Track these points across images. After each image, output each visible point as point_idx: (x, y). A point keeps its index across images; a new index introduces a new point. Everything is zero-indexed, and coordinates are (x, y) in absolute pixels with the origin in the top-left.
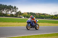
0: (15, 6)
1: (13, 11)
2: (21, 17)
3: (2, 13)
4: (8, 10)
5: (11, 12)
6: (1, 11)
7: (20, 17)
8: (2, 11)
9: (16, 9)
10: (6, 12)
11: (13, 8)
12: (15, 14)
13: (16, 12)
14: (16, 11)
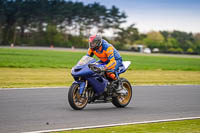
0: (114, 7)
1: (107, 27)
2: (138, 50)
3: (64, 35)
4: (89, 23)
5: (101, 31)
6: (62, 28)
7: (133, 50)
8: (63, 24)
9: (120, 17)
10: (81, 29)
11: (107, 15)
12: (116, 39)
13: (118, 30)
14: (117, 27)
